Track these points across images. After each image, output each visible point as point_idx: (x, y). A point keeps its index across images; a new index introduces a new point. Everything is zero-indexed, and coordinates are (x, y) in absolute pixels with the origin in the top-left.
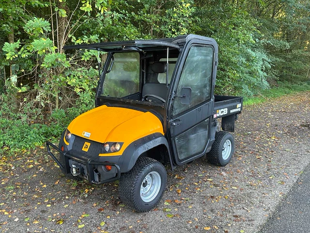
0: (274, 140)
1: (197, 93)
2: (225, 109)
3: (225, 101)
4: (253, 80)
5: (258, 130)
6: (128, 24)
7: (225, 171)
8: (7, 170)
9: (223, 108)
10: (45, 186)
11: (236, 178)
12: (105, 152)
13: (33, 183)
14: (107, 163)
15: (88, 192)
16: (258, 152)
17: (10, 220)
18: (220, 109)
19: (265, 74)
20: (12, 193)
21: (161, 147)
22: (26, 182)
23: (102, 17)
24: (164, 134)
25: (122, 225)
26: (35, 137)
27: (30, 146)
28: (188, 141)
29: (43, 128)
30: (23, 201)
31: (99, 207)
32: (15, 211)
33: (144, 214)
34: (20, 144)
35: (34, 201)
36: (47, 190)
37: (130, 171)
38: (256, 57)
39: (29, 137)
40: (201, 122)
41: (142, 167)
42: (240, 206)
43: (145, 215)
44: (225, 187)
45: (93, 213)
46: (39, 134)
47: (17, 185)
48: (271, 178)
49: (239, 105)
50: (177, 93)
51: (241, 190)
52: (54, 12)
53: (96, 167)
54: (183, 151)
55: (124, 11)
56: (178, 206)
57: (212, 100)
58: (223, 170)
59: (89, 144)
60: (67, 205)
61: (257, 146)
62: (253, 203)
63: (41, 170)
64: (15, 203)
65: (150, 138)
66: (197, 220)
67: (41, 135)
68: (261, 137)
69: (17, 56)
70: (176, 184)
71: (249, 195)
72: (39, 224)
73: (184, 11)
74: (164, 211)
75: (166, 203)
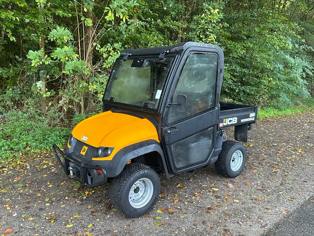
0: (301, 153)
1: (198, 101)
2: (234, 118)
3: (234, 110)
4: (292, 88)
5: (285, 142)
6: (153, 31)
7: (233, 183)
8: (22, 169)
9: (232, 117)
10: (51, 186)
11: (242, 191)
12: (98, 156)
13: (42, 182)
14: (98, 167)
15: (88, 194)
16: (277, 165)
17: (10, 215)
18: (228, 118)
19: (305, 82)
20: (20, 190)
21: (154, 154)
22: (36, 181)
23: (125, 26)
24: (159, 141)
25: (108, 228)
26: (55, 139)
27: (50, 148)
28: (188, 149)
29: (64, 132)
30: (27, 198)
31: (93, 210)
32: (17, 207)
33: (133, 219)
34: (41, 145)
35: (36, 199)
36: (52, 190)
37: (118, 176)
38: (295, 63)
39: (50, 139)
40: (202, 131)
41: (131, 173)
42: (234, 220)
43: (134, 221)
44: (226, 199)
45: (85, 215)
46: (59, 136)
47: (26, 183)
48: (282, 193)
49: (252, 115)
50: (174, 101)
51: (244, 203)
52: (80, 21)
53: (89, 170)
54: (181, 159)
55: (149, 19)
56: (170, 215)
57: (216, 108)
58: (231, 182)
59: (86, 148)
60: (64, 206)
61: (278, 159)
62: (250, 218)
63: (53, 170)
64: (18, 200)
65: (141, 145)
66: (184, 230)
67: (61, 138)
68: (286, 150)
69: (41, 63)
70: (176, 192)
71: (249, 210)
72: (33, 221)
73: (212, 17)
74: (154, 218)
75: (159, 211)
